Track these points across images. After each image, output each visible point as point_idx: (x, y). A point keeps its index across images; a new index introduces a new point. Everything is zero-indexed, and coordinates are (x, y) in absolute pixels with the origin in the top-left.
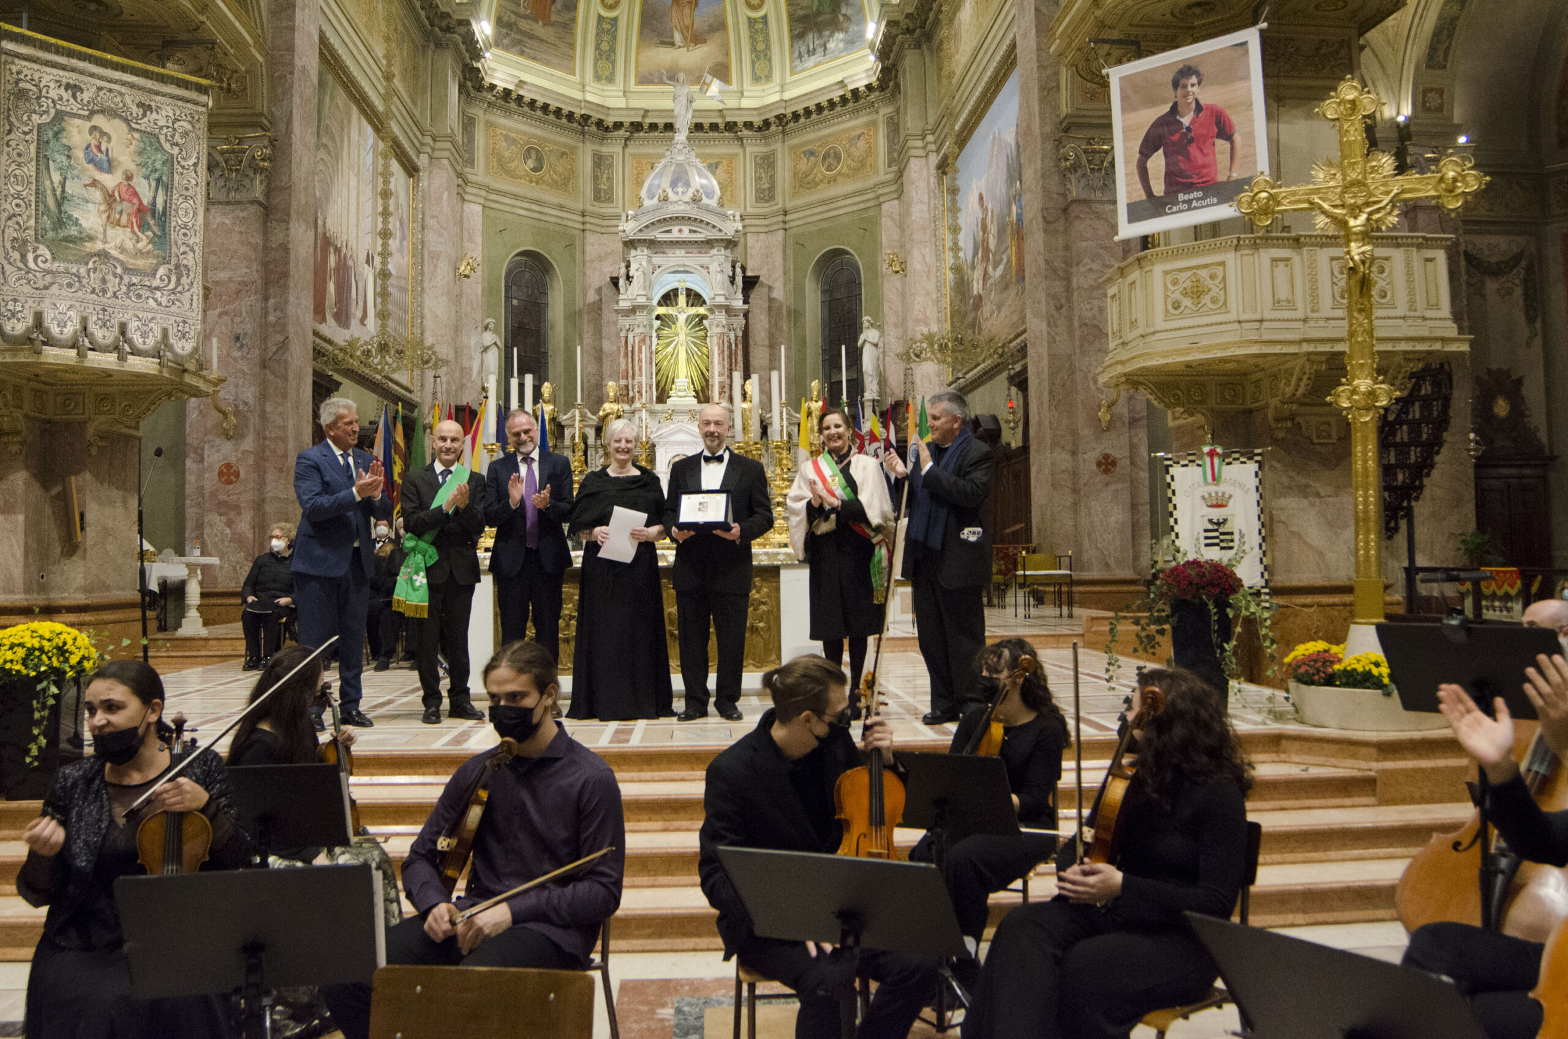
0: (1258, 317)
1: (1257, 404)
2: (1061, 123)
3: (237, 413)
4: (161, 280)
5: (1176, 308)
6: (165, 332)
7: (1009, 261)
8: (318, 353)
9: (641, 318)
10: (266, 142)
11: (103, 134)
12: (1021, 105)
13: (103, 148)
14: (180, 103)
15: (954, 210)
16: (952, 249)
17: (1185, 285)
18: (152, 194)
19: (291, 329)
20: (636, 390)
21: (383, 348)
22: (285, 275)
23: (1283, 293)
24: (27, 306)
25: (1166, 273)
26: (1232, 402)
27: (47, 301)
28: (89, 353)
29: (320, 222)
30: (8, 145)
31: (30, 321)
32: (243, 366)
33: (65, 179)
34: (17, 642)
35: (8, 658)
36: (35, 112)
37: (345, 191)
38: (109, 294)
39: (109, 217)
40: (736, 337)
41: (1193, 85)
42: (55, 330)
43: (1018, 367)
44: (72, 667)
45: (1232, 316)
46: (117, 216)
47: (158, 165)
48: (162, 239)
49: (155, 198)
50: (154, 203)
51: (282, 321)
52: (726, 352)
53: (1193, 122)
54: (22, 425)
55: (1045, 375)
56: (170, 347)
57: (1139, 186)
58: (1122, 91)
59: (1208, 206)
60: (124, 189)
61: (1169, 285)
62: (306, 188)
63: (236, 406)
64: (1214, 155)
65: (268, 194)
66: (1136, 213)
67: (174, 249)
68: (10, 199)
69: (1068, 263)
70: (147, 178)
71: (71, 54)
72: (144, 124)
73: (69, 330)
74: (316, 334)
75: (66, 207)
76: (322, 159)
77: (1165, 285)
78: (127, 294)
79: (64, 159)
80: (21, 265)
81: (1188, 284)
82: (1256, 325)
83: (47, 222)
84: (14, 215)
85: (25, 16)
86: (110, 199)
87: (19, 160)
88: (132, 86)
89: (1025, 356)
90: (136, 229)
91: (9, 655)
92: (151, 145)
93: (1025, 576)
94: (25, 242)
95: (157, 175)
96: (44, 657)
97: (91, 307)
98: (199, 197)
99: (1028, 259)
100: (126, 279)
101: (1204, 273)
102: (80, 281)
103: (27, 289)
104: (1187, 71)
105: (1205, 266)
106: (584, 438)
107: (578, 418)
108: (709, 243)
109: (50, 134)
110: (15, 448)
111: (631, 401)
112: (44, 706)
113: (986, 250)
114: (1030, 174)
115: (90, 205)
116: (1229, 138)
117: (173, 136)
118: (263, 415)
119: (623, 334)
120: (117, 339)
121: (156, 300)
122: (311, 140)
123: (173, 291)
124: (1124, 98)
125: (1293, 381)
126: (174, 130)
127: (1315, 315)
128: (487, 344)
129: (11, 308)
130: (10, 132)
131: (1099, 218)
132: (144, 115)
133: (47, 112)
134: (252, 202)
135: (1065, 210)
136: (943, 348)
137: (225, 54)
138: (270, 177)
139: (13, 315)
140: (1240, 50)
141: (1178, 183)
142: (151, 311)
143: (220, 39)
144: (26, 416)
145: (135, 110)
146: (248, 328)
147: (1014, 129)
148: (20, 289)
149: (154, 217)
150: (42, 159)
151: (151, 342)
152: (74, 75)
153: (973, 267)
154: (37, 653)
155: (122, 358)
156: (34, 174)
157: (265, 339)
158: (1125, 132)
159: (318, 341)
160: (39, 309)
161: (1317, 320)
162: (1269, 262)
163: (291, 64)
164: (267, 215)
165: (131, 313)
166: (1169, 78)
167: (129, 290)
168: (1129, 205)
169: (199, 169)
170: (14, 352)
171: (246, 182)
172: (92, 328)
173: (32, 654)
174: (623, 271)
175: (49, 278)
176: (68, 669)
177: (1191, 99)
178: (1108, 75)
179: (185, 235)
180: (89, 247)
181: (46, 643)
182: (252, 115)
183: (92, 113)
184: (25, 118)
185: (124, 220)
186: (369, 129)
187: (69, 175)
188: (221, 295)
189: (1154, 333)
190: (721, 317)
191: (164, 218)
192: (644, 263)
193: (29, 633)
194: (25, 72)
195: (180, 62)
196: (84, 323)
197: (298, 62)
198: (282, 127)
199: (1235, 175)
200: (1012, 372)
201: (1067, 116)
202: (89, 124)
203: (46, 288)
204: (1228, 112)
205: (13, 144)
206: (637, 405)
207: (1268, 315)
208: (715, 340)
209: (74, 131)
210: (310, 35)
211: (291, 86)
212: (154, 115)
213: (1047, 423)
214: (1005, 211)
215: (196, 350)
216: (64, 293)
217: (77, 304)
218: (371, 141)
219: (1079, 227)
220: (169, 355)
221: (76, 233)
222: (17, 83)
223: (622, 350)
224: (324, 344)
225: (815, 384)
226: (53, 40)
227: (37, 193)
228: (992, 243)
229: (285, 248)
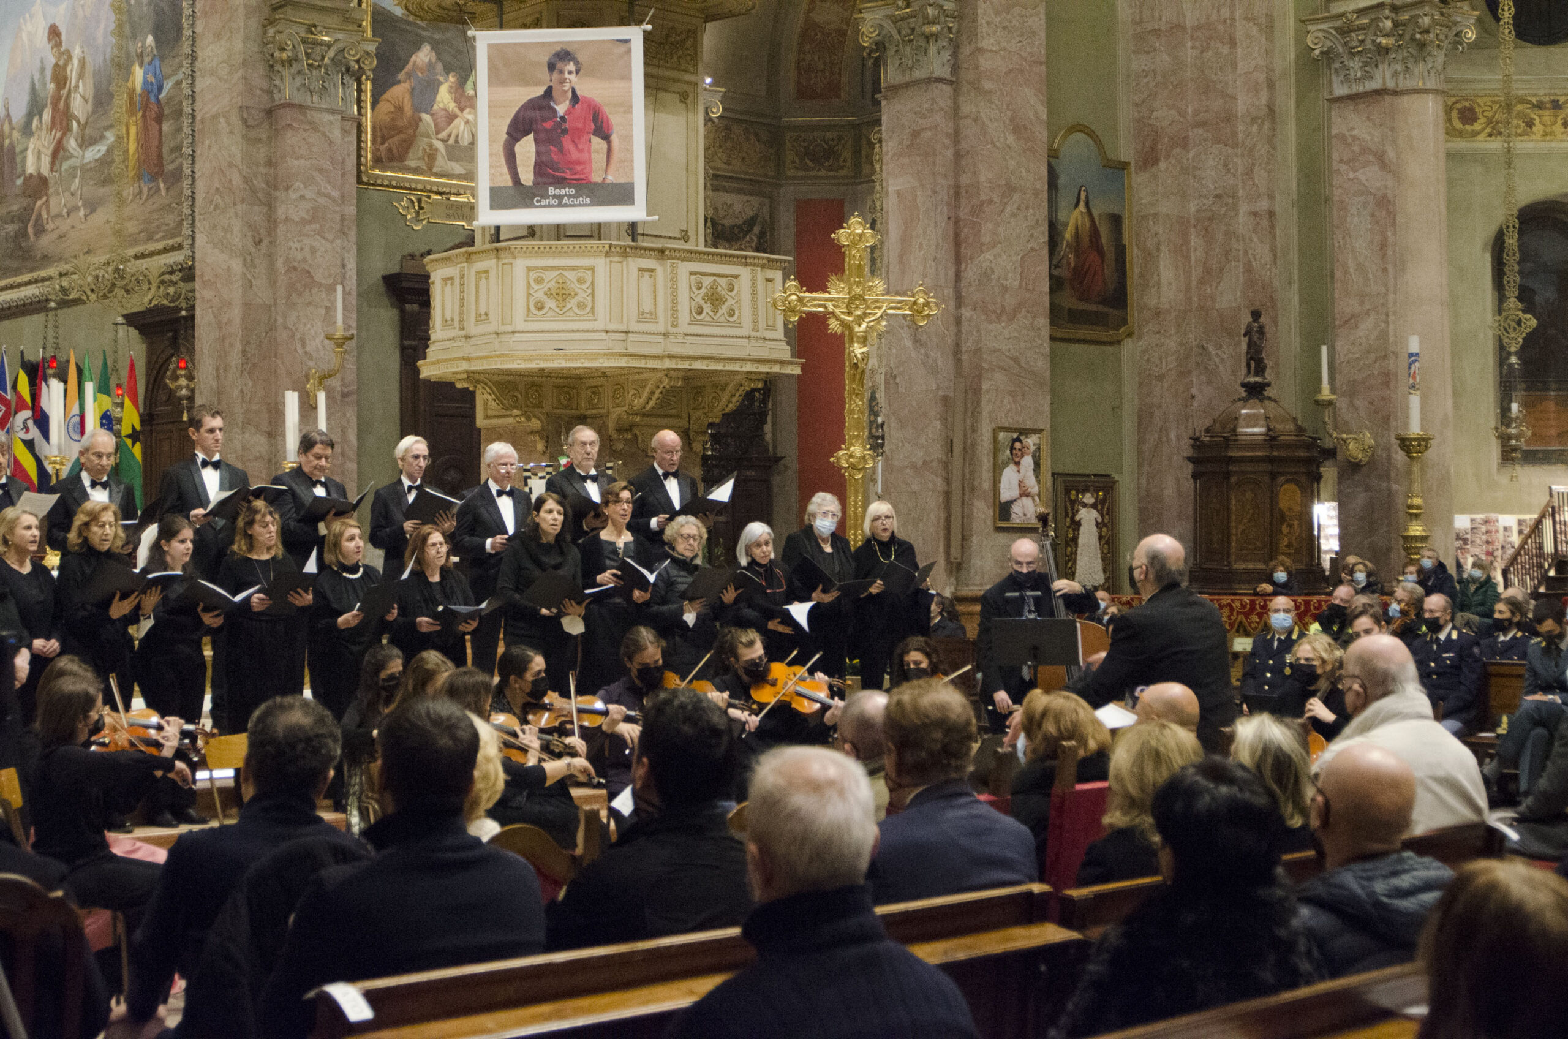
0: (623, 328)
1: (594, 411)
5: (540, 309)
7: (121, 143)
17: (549, 285)
23: (647, 306)
25: (529, 269)
26: (566, 407)
41: (570, 73)
45: (600, 325)
53: (568, 112)
57: (505, 170)
58: (490, 60)
59: (580, 205)
61: (532, 284)
64: (589, 152)
66: (499, 200)
69: (273, 184)
77: (528, 283)
81: (553, 284)
82: (622, 336)
101: (571, 275)
104: (563, 56)
105: (573, 268)
113: (64, 115)
116: (606, 138)
124: (492, 69)
125: (645, 395)
127: (674, 330)
131: (316, 130)
135: (269, 112)
140: (622, 48)
141: (548, 175)
153: (27, 130)
158: (492, 106)
161: (676, 335)
162: (636, 270)
166: (545, 59)
168: (492, 189)
177: (567, 87)
178: (474, 37)
189: (513, 333)
199: (610, 178)
204: (606, 110)
207: (634, 327)
219: (291, 139)
228: (79, 107)
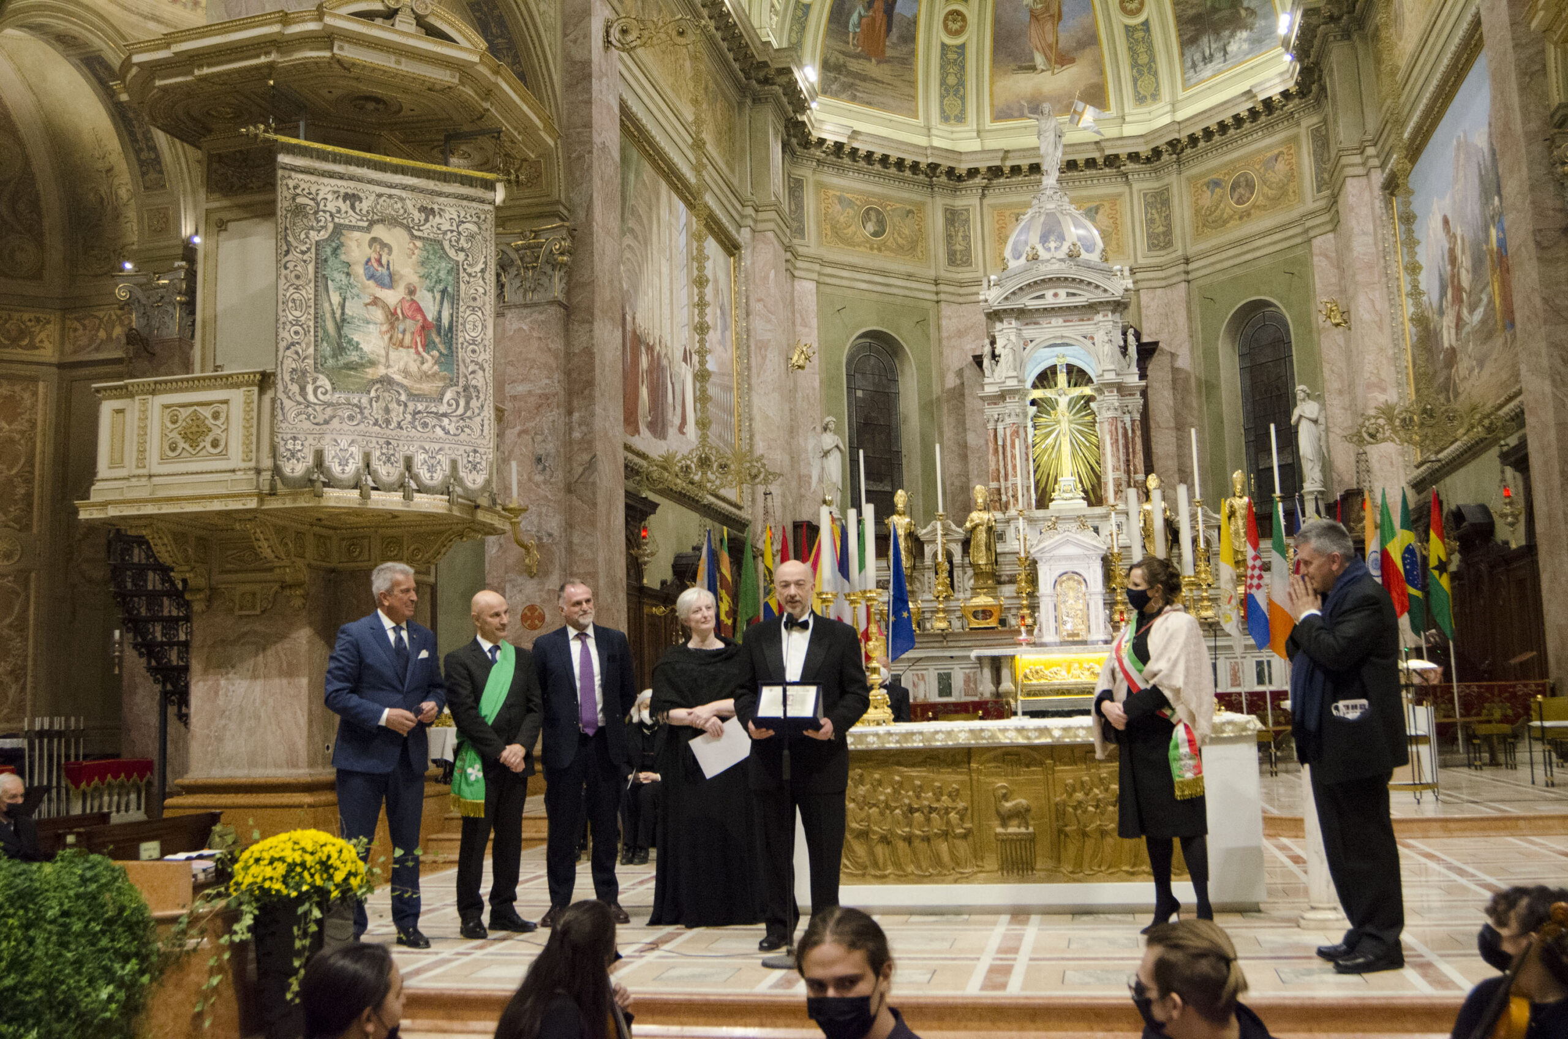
2: (1552, 116)
3: (540, 546)
4: (449, 405)
6: (454, 464)
7: (1491, 301)
8: (631, 471)
9: (1012, 405)
10: (564, 233)
11: (384, 245)
12: (1494, 99)
13: (384, 261)
14: (465, 203)
15: (1411, 243)
16: (1409, 295)
18: (437, 308)
19: (599, 446)
20: (1010, 493)
21: (704, 462)
22: (590, 383)
24: (306, 444)
27: (328, 438)
28: (373, 492)
29: (629, 318)
30: (286, 268)
31: (310, 461)
32: (545, 491)
33: (344, 300)
34: (277, 856)
35: (268, 875)
36: (312, 228)
37: (656, 280)
38: (393, 425)
39: (391, 338)
40: (1133, 421)
42: (336, 469)
43: (1513, 441)
44: (337, 886)
46: (400, 336)
47: (442, 274)
48: (448, 359)
49: (440, 312)
50: (439, 318)
51: (588, 437)
52: (1121, 441)
54: (305, 575)
55: (1554, 451)
56: (460, 481)
60: (407, 305)
62: (611, 282)
63: (540, 539)
65: (568, 292)
67: (462, 368)
68: (288, 326)
70: (431, 290)
71: (349, 161)
72: (427, 231)
73: (351, 468)
74: (627, 448)
75: (346, 330)
76: (629, 246)
78: (412, 423)
79: (343, 277)
80: (300, 399)
83: (326, 348)
84: (293, 344)
85: (302, 124)
86: (392, 317)
87: (297, 282)
88: (413, 189)
89: (1522, 425)
90: (420, 349)
91: (269, 872)
92: (435, 253)
93: (1543, 728)
94: (304, 373)
95: (441, 287)
96: (306, 874)
97: (374, 440)
98: (488, 307)
99: (1518, 300)
100: (411, 406)
102: (361, 413)
103: (307, 425)
106: (949, 556)
107: (940, 532)
108: (1092, 308)
109: (329, 250)
110: (297, 602)
111: (1004, 507)
112: (305, 934)
113: (1458, 289)
114: (1513, 186)
115: (371, 326)
117: (457, 241)
118: (570, 549)
119: (990, 426)
120: (403, 476)
121: (443, 429)
122: (614, 224)
123: (462, 418)
126: (459, 233)
128: (827, 447)
129: (290, 447)
130: (287, 252)
132: (427, 220)
133: (324, 227)
134: (551, 303)
136: (1406, 423)
137: (512, 142)
138: (570, 271)
139: (293, 455)
142: (438, 440)
143: (506, 126)
144: (309, 566)
145: (417, 215)
146: (551, 447)
147: (1485, 129)
148: (299, 425)
149: (439, 333)
150: (321, 280)
151: (439, 477)
152: (352, 184)
154: (298, 869)
155: (407, 497)
156: (312, 296)
157: (569, 459)
159: (630, 456)
160: (319, 446)
163: (590, 142)
164: (568, 316)
165: (416, 445)
167: (414, 419)
169: (487, 275)
170: (295, 496)
171: (544, 280)
172: (376, 464)
173: (293, 870)
174: (987, 349)
175: (329, 411)
176: (332, 888)
179: (474, 351)
180: (371, 373)
181: (308, 858)
182: (547, 204)
183: (372, 223)
184: (303, 236)
185: (408, 339)
186: (681, 206)
187: (348, 295)
188: (520, 412)
190: (1112, 398)
191: (449, 334)
192: (1013, 338)
193: (290, 845)
194: (303, 185)
195: (466, 156)
196: (367, 457)
197: (597, 139)
198: (582, 214)
200: (1505, 449)
201: (1560, 106)
202: (368, 237)
203: (326, 422)
205: (290, 265)
206: (1012, 512)
208: (1106, 427)
209: (353, 245)
210: (609, 108)
211: (590, 167)
212: (437, 219)
213: (1560, 515)
214: (1481, 235)
215: (488, 482)
216: (345, 427)
217: (360, 439)
218: (683, 220)
220: (459, 490)
221: (357, 359)
222: (294, 199)
223: (991, 446)
224: (637, 460)
225: (1238, 476)
226: (330, 148)
227: (316, 318)
229: (589, 353)
